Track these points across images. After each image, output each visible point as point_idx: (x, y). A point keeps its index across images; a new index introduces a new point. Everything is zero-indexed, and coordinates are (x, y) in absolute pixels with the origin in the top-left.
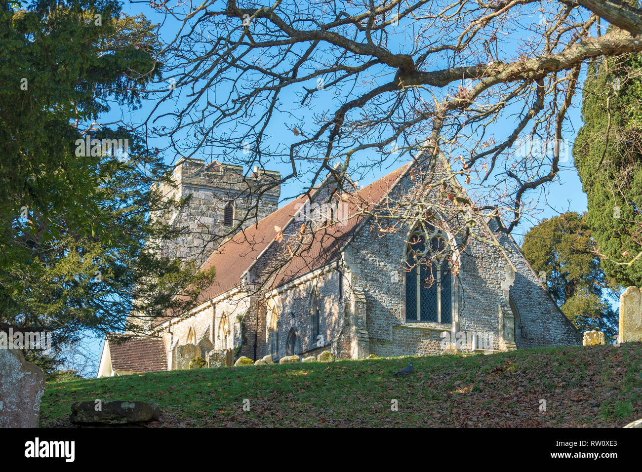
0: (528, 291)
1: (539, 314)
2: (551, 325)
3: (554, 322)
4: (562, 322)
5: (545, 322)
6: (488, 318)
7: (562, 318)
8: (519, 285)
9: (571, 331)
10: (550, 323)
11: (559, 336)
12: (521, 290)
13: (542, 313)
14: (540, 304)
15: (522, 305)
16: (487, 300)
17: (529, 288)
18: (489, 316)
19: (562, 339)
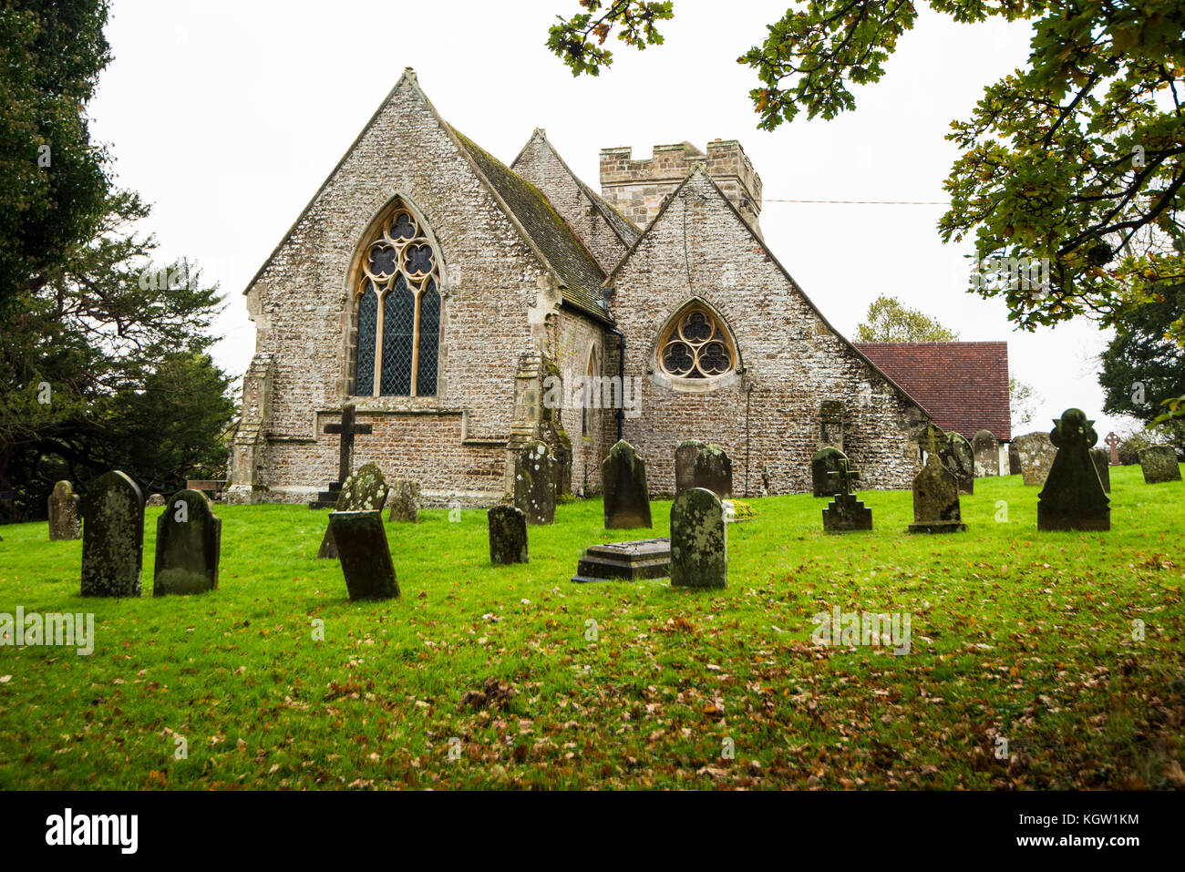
0: (762, 302)
1: (786, 342)
2: (811, 360)
3: (820, 354)
4: (837, 352)
5: (798, 356)
6: (499, 380)
7: (838, 344)
8: (743, 293)
9: (859, 368)
10: (810, 357)
11: (829, 380)
12: (747, 301)
13: (792, 339)
14: (787, 321)
15: (747, 329)
16: (497, 348)
17: (765, 296)
18: (499, 377)
19: (837, 386)
